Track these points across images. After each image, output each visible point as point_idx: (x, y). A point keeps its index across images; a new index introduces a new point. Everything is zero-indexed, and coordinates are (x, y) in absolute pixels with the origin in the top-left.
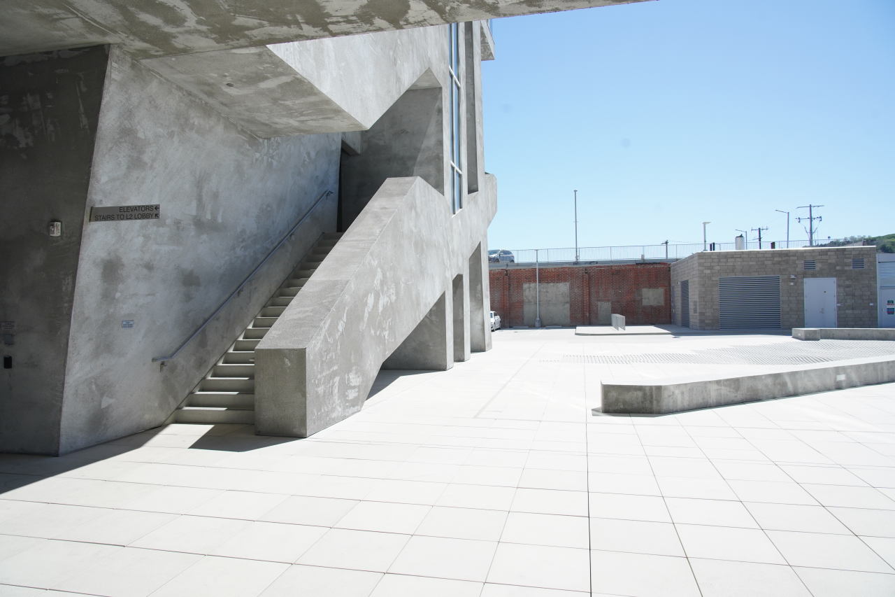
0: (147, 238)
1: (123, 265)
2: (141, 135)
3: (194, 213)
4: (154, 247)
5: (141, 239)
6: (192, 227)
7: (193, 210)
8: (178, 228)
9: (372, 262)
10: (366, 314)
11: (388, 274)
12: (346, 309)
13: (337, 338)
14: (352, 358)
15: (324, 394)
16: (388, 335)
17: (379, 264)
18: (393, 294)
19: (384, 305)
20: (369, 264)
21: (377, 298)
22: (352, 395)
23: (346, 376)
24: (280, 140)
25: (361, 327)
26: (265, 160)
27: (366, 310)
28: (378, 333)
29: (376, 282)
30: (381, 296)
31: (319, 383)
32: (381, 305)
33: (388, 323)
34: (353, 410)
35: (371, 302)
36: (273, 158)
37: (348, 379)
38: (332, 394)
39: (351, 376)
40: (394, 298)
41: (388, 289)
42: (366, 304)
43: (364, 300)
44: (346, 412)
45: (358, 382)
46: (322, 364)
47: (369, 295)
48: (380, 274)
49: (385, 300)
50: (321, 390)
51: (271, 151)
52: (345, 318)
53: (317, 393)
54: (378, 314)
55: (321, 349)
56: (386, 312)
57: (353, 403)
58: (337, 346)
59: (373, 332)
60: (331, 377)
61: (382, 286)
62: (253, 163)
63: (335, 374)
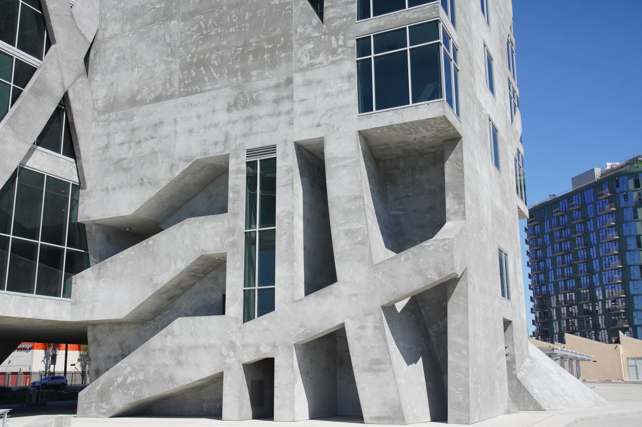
9: (122, 365)
10: (116, 384)
11: (136, 368)
12: (101, 382)
13: (95, 391)
14: (104, 399)
15: (86, 407)
16: (135, 393)
17: (129, 365)
18: (141, 376)
19: (131, 381)
20: (119, 366)
21: (126, 378)
22: (102, 411)
23: (100, 404)
24: (161, 318)
25: (111, 389)
26: (153, 327)
27: (116, 383)
28: (125, 391)
29: (125, 372)
30: (130, 377)
31: (84, 404)
32: (129, 381)
33: (135, 388)
34: (103, 416)
35: (120, 380)
36: (158, 325)
37: (101, 405)
38: (90, 408)
39: (103, 405)
40: (142, 378)
41: (136, 374)
42: (116, 380)
43: (115, 379)
44: (98, 416)
45: (107, 407)
46: (86, 398)
47: (119, 378)
48: (129, 369)
49: (133, 379)
50: (85, 406)
51: (156, 323)
52: (100, 385)
53: (83, 406)
54: (126, 384)
55: (86, 394)
56: (133, 383)
57: (104, 414)
58: (95, 393)
59: (120, 391)
60: (90, 403)
61: (130, 373)
62: (145, 331)
63: (93, 402)
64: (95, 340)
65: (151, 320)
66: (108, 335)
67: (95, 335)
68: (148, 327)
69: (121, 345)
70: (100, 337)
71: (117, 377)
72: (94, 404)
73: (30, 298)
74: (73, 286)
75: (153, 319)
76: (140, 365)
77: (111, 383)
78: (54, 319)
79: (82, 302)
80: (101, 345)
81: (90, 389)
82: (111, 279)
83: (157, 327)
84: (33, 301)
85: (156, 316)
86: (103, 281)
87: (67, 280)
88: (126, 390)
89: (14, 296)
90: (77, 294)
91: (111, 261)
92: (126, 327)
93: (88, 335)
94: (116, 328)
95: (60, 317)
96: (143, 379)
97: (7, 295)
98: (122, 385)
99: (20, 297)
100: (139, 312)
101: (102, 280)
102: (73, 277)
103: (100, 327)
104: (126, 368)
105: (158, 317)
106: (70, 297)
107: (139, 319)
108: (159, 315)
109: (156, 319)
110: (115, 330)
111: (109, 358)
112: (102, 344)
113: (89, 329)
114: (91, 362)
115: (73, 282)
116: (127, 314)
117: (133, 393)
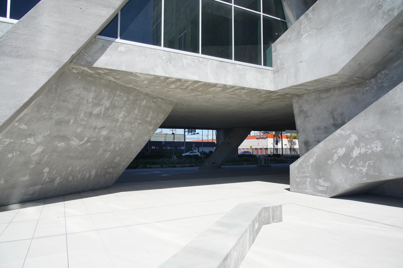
0: (315, 134)
1: (309, 142)
2: (305, 110)
3: (332, 123)
4: (318, 136)
5: (313, 135)
6: (332, 127)
7: (331, 121)
8: (326, 129)
9: (343, 133)
10: (336, 157)
11: (367, 136)
12: (316, 154)
13: (309, 164)
14: (321, 174)
15: (300, 182)
16: (367, 170)
17: (354, 132)
18: (377, 147)
19: (360, 153)
20: (338, 134)
21: (350, 150)
22: (321, 188)
23: (316, 180)
24: (387, 72)
25: (329, 162)
26: (375, 87)
27: (336, 155)
28: (351, 167)
29: (348, 142)
30: (356, 148)
31: (297, 177)
32: (355, 153)
33: (367, 163)
34: (322, 195)
35: (341, 152)
36: (383, 83)
37: (318, 181)
38: (305, 183)
39: (320, 181)
40: (379, 149)
41: (366, 144)
42: (336, 152)
43: (334, 151)
44: (315, 193)
45: (326, 185)
46: (299, 171)
47: (340, 149)
48: (354, 138)
49: (363, 150)
50: (298, 180)
51: (379, 81)
52: (315, 158)
53: (296, 180)
54: (352, 158)
55: (298, 167)
56: (363, 157)
57: (322, 192)
58: (309, 167)
59: (344, 166)
60: (304, 177)
61: (357, 143)
62: (364, 93)
63: (307, 177)
64: (301, 111)
65: (371, 79)
66: (316, 105)
67: (301, 107)
68: (367, 88)
69: (332, 113)
70: (306, 107)
71: (338, 148)
72: (309, 179)
73: (229, 64)
74: (273, 54)
75: (374, 76)
76: (373, 132)
77: (329, 155)
78: (257, 88)
79: (284, 68)
80: (308, 116)
81: (302, 161)
82: (315, 30)
83: (382, 86)
84: (233, 67)
85: (380, 71)
86: (306, 37)
87: (267, 50)
88: (352, 164)
89: (210, 61)
90: (279, 61)
91: (314, 10)
92: (337, 92)
93: (294, 107)
94: (323, 95)
95: (263, 86)
96: (380, 151)
97: (202, 59)
98: (346, 158)
99: (218, 62)
100: (359, 64)
101: (304, 36)
102: (273, 45)
103: (305, 96)
104: (348, 136)
105: (383, 72)
106: (271, 65)
107: (357, 75)
108: (384, 69)
109: (379, 75)
110: (323, 98)
111: (319, 128)
112: (309, 114)
113: (294, 101)
114: (299, 134)
115: (273, 50)
116: (343, 65)
117: (364, 170)
